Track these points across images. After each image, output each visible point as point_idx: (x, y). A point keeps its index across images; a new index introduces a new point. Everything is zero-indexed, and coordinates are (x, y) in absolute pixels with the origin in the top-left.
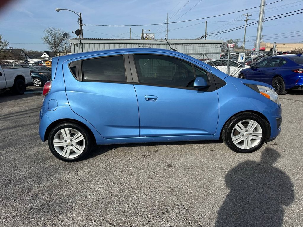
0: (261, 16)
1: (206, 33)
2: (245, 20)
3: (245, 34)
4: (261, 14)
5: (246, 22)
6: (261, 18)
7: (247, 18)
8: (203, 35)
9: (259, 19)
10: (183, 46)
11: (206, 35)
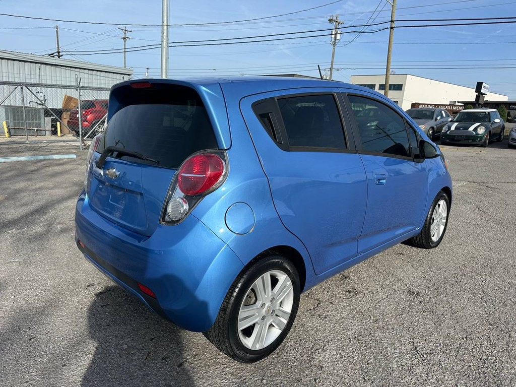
0: (165, 37)
1: (58, 48)
2: (123, 38)
3: (125, 61)
4: (165, 34)
5: (125, 41)
6: (165, 41)
7: (125, 34)
8: (54, 52)
9: (162, 41)
10: (58, 69)
11: (59, 52)
